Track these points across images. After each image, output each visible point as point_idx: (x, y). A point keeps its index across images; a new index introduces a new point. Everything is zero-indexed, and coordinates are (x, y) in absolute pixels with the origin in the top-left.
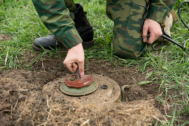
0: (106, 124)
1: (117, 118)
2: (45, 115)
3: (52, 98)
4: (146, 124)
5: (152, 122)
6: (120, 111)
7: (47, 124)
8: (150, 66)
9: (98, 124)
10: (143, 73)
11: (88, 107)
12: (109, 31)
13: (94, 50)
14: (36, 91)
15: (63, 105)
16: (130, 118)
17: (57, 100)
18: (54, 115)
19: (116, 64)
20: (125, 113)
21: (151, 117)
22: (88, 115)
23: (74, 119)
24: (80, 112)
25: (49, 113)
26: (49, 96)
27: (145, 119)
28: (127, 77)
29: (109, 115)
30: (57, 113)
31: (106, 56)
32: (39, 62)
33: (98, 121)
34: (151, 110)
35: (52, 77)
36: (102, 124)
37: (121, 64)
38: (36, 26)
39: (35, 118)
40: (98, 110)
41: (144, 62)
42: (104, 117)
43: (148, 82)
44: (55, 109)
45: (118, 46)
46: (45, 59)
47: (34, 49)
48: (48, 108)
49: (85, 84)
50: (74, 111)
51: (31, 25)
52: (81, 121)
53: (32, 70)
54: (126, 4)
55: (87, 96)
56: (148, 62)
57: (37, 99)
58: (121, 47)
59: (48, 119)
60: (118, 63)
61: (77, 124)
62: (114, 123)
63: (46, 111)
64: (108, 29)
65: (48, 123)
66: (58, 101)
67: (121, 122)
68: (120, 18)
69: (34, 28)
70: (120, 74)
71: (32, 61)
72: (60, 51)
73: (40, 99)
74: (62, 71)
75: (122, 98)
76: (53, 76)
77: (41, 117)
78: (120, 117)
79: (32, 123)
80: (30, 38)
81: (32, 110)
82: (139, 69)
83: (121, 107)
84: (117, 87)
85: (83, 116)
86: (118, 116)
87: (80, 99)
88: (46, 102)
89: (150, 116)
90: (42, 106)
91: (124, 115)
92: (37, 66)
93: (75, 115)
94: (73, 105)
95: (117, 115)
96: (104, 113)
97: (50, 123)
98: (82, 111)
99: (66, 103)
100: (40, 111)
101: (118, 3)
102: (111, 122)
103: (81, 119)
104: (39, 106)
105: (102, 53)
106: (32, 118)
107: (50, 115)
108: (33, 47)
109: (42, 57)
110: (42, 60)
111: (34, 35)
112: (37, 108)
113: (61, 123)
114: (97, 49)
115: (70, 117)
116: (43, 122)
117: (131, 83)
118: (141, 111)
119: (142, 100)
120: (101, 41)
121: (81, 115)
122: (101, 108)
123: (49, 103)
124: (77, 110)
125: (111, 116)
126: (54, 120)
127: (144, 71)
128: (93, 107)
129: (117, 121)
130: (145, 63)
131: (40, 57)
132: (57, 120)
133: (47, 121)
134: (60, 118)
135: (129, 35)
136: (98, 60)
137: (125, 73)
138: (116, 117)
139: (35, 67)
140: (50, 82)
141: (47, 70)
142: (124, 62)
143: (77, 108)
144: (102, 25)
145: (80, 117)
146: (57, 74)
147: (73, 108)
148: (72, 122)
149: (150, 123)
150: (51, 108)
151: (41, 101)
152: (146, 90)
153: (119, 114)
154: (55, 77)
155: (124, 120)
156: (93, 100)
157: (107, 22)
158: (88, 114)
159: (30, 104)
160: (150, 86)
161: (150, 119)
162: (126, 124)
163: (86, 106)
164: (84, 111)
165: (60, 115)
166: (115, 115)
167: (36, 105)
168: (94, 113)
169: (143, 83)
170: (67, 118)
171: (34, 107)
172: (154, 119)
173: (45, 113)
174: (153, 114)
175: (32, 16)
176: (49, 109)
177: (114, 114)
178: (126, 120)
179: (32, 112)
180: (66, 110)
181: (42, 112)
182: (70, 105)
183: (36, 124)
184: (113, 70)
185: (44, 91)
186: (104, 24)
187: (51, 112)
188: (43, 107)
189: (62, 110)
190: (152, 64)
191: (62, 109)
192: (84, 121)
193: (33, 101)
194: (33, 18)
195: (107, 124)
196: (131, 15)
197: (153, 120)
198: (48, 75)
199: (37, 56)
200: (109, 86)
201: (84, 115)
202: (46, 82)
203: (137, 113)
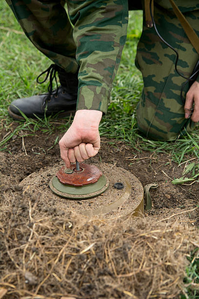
0: (119, 251)
1: (138, 242)
2: (26, 233)
3: (37, 206)
4: (182, 255)
5: (192, 251)
6: (142, 231)
7: (28, 248)
8: (191, 153)
9: (107, 251)
10: (180, 165)
11: (92, 222)
12: (130, 92)
13: (105, 123)
14: (12, 193)
15: (54, 218)
16: (157, 244)
17: (44, 208)
18: (39, 234)
19: (138, 147)
20: (149, 236)
21: (190, 243)
22: (92, 236)
23: (71, 242)
24: (80, 230)
25: (33, 230)
26: (33, 201)
27: (181, 246)
28: (155, 170)
29: (124, 237)
30: (44, 231)
31: (123, 134)
32: (17, 138)
33: (107, 247)
34: (191, 231)
35: (36, 164)
36: (113, 251)
37: (146, 148)
38: (15, 78)
39: (9, 237)
40: (108, 228)
41: (182, 147)
42: (118, 240)
43: (187, 179)
44: (41, 224)
45: (145, 119)
46: (26, 135)
47: (10, 116)
48: (31, 222)
49: (88, 180)
50: (72, 228)
51: (7, 76)
52: (81, 246)
53: (6, 151)
54: (166, 55)
55: (91, 200)
56: (188, 147)
57: (14, 206)
58: (149, 122)
59: (30, 240)
60: (141, 146)
61: (75, 250)
62: (132, 251)
63: (28, 227)
64: (127, 88)
65: (30, 247)
66: (46, 211)
67: (143, 250)
68: (154, 76)
69: (11, 83)
70: (143, 164)
71: (7, 136)
72: (51, 122)
73: (18, 207)
74: (53, 154)
75: (146, 203)
76: (39, 163)
77: (19, 236)
78: (143, 242)
79: (5, 245)
80: (4, 99)
81: (5, 224)
82: (173, 157)
83: (145, 224)
84: (139, 186)
85: (85, 237)
86: (139, 240)
87: (80, 204)
88: (28, 212)
89: (188, 241)
90: (21, 218)
91: (149, 238)
92: (14, 145)
93: (72, 235)
94: (69, 219)
95: (138, 238)
96: (117, 234)
97: (32, 247)
98: (84, 228)
99: (58, 215)
100: (18, 225)
101: (153, 50)
102: (127, 250)
103: (81, 242)
104: (17, 218)
105: (116, 129)
106: (5, 237)
107: (33, 234)
108: (9, 113)
109: (22, 130)
110: (22, 136)
111: (10, 95)
112: (13, 221)
113: (50, 247)
114: (109, 121)
115: (65, 238)
116: (22, 244)
117: (161, 181)
118: (175, 235)
119: (177, 209)
120: (115, 108)
121: (81, 235)
122: (113, 225)
123: (32, 214)
124: (76, 227)
125: (129, 239)
126: (40, 241)
127: (182, 162)
128: (100, 222)
129: (137, 248)
130: (184, 148)
131: (18, 130)
132: (43, 242)
133: (28, 243)
134: (48, 239)
135: (165, 105)
136: (110, 139)
137: (152, 163)
138: (136, 242)
139: (11, 146)
140: (35, 173)
141: (29, 152)
142: (151, 145)
143: (76, 223)
144: (119, 82)
145: (80, 240)
146: (46, 160)
147: (69, 223)
148: (68, 247)
149: (188, 253)
150: (35, 222)
151: (20, 210)
152: (184, 192)
153: (141, 237)
154: (41, 163)
155: (148, 247)
156: (100, 207)
157: (127, 76)
158: (92, 234)
159: (3, 214)
160: (190, 186)
161: (188, 246)
162: (150, 254)
163: (90, 221)
164: (85, 228)
165: (48, 234)
166: (135, 237)
167: (12, 215)
168: (101, 233)
169: (178, 181)
170: (59, 239)
171: (8, 219)
172: (194, 246)
173: (26, 229)
174: (193, 238)
175: (9, 61)
176: (33, 224)
177: (133, 236)
178: (150, 246)
179: (6, 226)
180: (58, 227)
181: (21, 228)
182: (65, 219)
183: (11, 247)
184: (134, 157)
185: (26, 193)
186: (121, 80)
187: (36, 228)
188: (22, 220)
189: (52, 226)
190: (194, 151)
191: (53, 224)
192: (85, 246)
193: (8, 209)
194: (9, 64)
195: (122, 252)
196: (172, 75)
197: (192, 248)
198: (31, 160)
199: (14, 129)
200: (125, 185)
201: (85, 235)
202: (28, 172)
203: (169, 236)
